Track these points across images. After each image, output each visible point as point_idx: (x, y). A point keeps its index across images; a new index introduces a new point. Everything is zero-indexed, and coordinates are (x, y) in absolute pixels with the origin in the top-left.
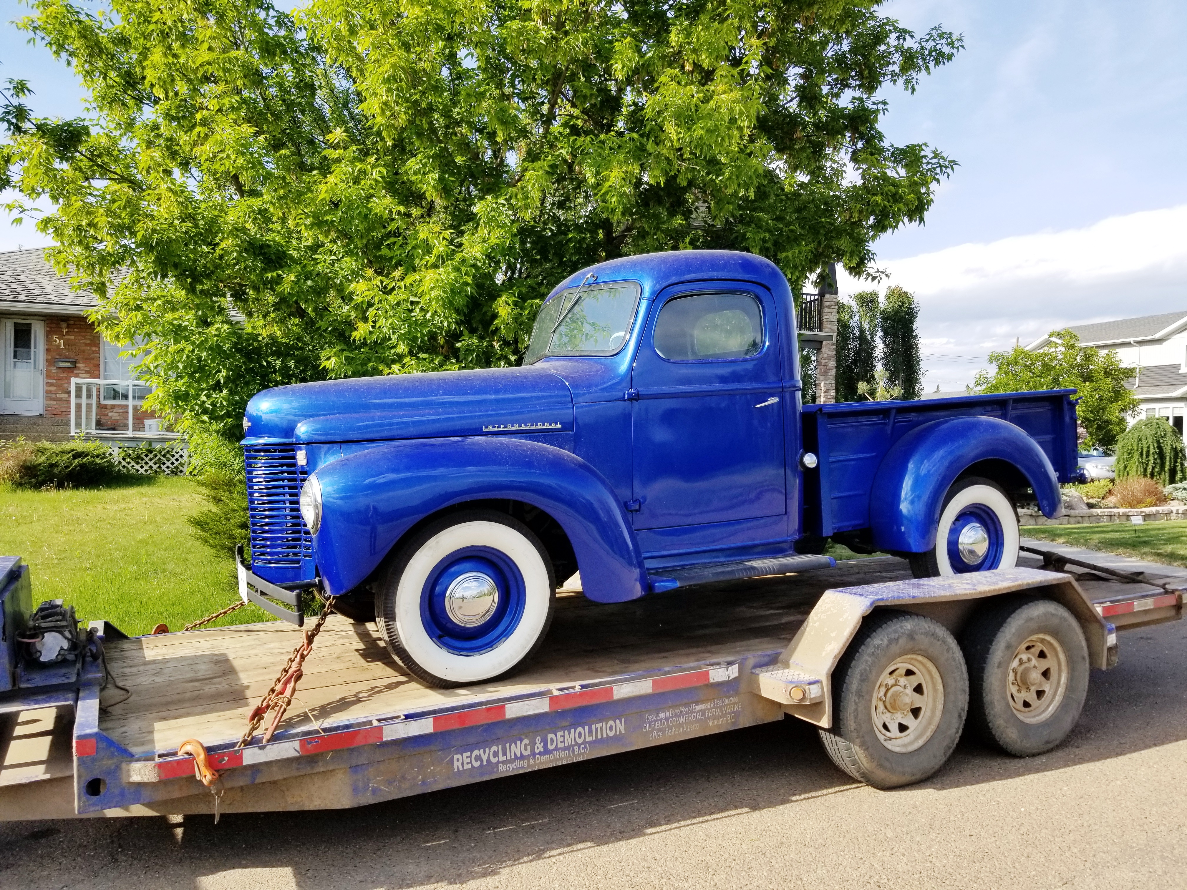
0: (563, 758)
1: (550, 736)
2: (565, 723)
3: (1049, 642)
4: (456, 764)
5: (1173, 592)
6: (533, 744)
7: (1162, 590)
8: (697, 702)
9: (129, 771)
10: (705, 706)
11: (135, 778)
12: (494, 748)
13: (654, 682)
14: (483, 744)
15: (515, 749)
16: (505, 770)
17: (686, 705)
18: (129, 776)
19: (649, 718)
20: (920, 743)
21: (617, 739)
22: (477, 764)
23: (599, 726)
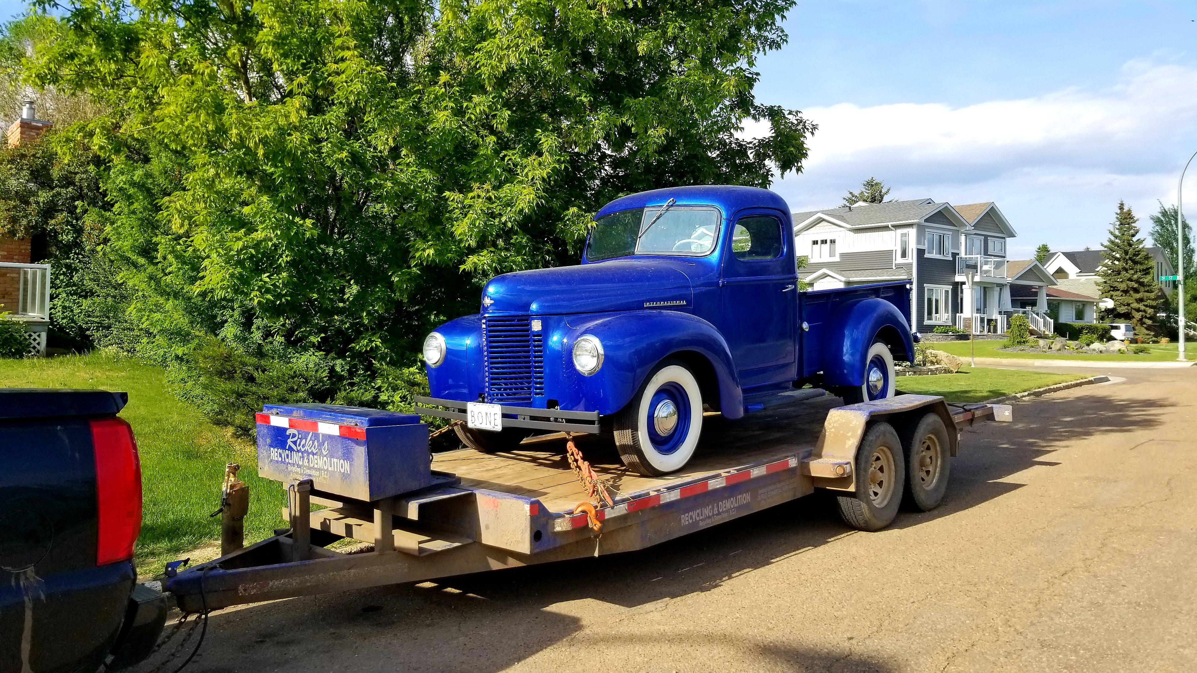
0: (725, 518)
1: (720, 503)
2: (726, 495)
3: (933, 439)
4: (683, 521)
5: (970, 410)
6: (713, 508)
7: (962, 410)
8: (779, 482)
9: (554, 524)
10: (782, 484)
11: (558, 529)
12: (698, 511)
13: (767, 467)
14: (692, 509)
15: (707, 512)
16: (703, 525)
17: (775, 483)
18: (554, 528)
19: (760, 492)
20: (885, 502)
21: (747, 505)
22: (691, 521)
23: (740, 496)
